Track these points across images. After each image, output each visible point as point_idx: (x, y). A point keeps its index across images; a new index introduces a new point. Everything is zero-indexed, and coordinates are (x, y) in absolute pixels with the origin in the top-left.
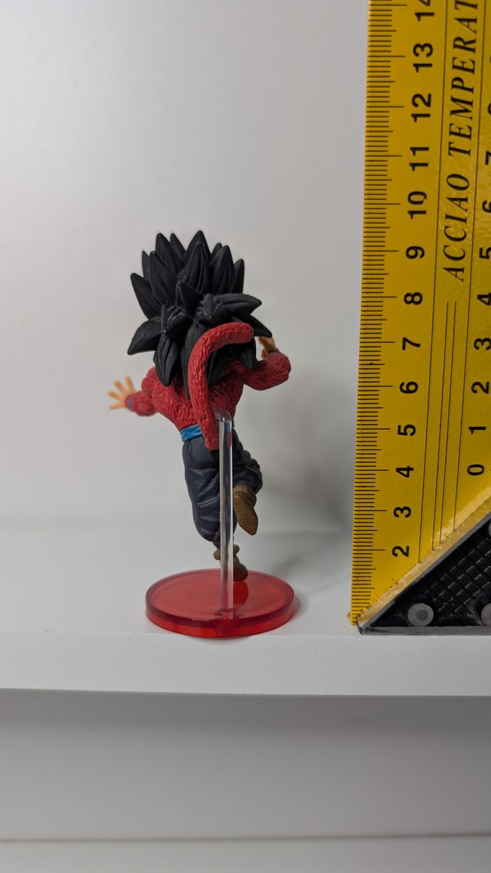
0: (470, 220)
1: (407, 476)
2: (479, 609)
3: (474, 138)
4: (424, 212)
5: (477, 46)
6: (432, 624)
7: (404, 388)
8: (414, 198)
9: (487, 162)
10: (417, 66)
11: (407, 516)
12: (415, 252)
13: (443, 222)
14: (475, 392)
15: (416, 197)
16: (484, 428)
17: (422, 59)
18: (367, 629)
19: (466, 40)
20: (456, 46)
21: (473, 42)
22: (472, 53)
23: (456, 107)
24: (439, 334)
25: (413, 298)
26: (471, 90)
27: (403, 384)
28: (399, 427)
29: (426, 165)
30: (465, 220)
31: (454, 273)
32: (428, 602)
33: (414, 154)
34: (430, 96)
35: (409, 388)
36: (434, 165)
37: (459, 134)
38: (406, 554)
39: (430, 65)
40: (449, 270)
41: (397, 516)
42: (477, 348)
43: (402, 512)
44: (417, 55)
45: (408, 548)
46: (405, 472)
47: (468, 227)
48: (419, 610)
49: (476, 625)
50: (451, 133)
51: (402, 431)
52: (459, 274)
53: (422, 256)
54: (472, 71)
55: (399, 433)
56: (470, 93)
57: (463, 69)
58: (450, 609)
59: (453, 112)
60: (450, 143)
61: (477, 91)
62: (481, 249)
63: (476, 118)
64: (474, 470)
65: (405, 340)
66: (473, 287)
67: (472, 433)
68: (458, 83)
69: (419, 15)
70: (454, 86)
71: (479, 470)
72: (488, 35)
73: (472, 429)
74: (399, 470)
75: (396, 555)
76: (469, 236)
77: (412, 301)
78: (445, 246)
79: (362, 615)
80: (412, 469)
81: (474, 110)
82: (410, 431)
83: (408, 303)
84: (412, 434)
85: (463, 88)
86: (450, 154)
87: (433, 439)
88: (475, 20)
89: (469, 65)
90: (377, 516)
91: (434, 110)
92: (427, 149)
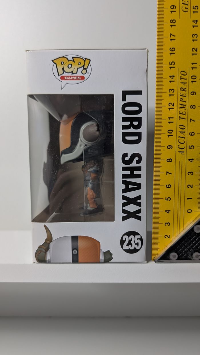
0: (186, 138)
1: (169, 213)
2: (192, 255)
3: (187, 114)
4: (172, 136)
5: (187, 90)
6: (177, 259)
7: (167, 186)
8: (169, 132)
9: (190, 122)
10: (170, 95)
11: (169, 225)
12: (170, 147)
13: (178, 138)
14: (188, 187)
15: (170, 131)
16: (191, 198)
17: (171, 93)
18: (157, 261)
19: (183, 88)
20: (181, 90)
21: (186, 89)
22: (185, 92)
23: (181, 106)
24: (177, 171)
25: (169, 160)
26: (185, 102)
27: (167, 185)
28: (166, 198)
29: (173, 122)
30: (184, 138)
31: (181, 153)
32: (176, 252)
33: (169, 119)
34: (174, 103)
35: (168, 186)
36: (175, 122)
37: (182, 114)
38: (169, 237)
39: (174, 95)
40: (180, 152)
41: (166, 225)
42: (189, 175)
43: (167, 224)
44: (170, 92)
45: (169, 235)
46: (168, 212)
47: (185, 140)
48: (173, 255)
49: (191, 260)
50: (180, 113)
51: (167, 199)
52: (183, 153)
53: (172, 148)
54: (186, 97)
55: (166, 200)
56: (185, 103)
57: (183, 96)
58: (183, 255)
59: (180, 108)
60: (180, 116)
61: (187, 102)
62: (189, 146)
63: (187, 109)
64: (188, 211)
65: (167, 172)
66: (187, 157)
67: (188, 200)
68: (181, 100)
69: (170, 81)
70: (180, 101)
71: (190, 211)
72: (190, 87)
73: (188, 199)
74: (166, 211)
75: (166, 238)
76: (186, 142)
77: (169, 161)
78: (179, 145)
79: (156, 257)
80: (170, 211)
81: (186, 107)
82: (169, 199)
83: (168, 161)
84: (170, 200)
85: (183, 101)
86: (179, 119)
87: (176, 202)
88: (186, 83)
89: (185, 95)
90: (160, 226)
91: (175, 107)
92: (173, 118)
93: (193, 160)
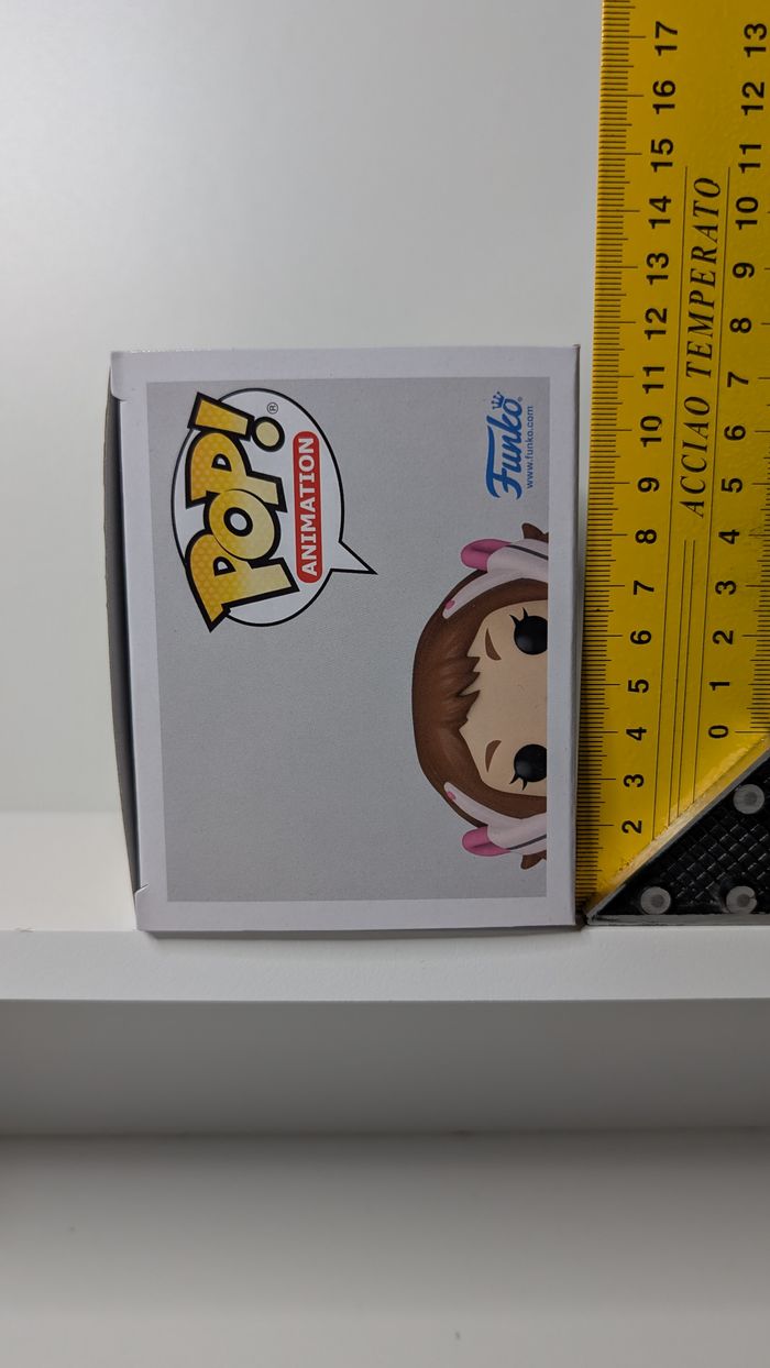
0: (711, 449)
1: (639, 739)
2: (724, 894)
3: (715, 355)
4: (659, 440)
5: (719, 256)
6: (669, 912)
7: (636, 638)
8: (647, 423)
9: (729, 385)
10: (651, 278)
11: (639, 785)
12: (648, 484)
13: (682, 450)
14: (717, 642)
15: (650, 423)
16: (727, 684)
17: (657, 269)
18: (593, 918)
19: (706, 249)
20: (694, 256)
21: (714, 251)
22: (710, 264)
23: (695, 323)
24: (676, 576)
25: (647, 536)
26: (712, 305)
27: (634, 633)
28: (630, 682)
29: (661, 386)
30: (705, 448)
31: (692, 507)
32: (664, 886)
33: (648, 375)
34: (665, 311)
35: (641, 638)
36: (670, 387)
37: (698, 353)
38: (639, 830)
39: (666, 277)
40: (688, 504)
41: (627, 785)
42: (719, 592)
43: (633, 781)
44: (651, 266)
45: (640, 823)
46: (637, 735)
47: (708, 456)
48: (654, 895)
49: (721, 913)
52: (699, 508)
53: (656, 489)
54: (713, 284)
55: (630, 689)
56: (710, 308)
57: (702, 281)
58: (690, 895)
59: (691, 329)
60: (688, 363)
61: (718, 305)
62: (723, 481)
63: (717, 336)
64: (715, 732)
65: (637, 583)
66: (714, 523)
67: (714, 689)
68: (696, 297)
69: (653, 222)
70: (692, 300)
71: (723, 732)
72: (730, 245)
73: (714, 685)
74: (629, 732)
75: (626, 831)
76: (710, 467)
77: (645, 539)
78: (683, 478)
80: (645, 731)
81: (715, 326)
82: (642, 686)
83: (640, 541)
84: (645, 691)
85: (702, 302)
86: (687, 375)
87: (669, 697)
88: (715, 228)
89: (709, 277)
90: (605, 787)
91: (669, 326)
92: (662, 369)
93: (738, 534)
